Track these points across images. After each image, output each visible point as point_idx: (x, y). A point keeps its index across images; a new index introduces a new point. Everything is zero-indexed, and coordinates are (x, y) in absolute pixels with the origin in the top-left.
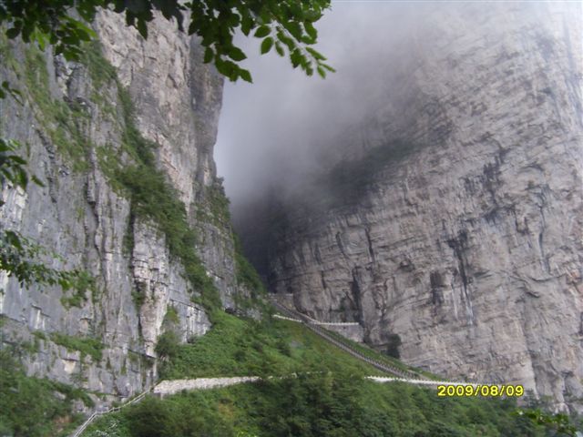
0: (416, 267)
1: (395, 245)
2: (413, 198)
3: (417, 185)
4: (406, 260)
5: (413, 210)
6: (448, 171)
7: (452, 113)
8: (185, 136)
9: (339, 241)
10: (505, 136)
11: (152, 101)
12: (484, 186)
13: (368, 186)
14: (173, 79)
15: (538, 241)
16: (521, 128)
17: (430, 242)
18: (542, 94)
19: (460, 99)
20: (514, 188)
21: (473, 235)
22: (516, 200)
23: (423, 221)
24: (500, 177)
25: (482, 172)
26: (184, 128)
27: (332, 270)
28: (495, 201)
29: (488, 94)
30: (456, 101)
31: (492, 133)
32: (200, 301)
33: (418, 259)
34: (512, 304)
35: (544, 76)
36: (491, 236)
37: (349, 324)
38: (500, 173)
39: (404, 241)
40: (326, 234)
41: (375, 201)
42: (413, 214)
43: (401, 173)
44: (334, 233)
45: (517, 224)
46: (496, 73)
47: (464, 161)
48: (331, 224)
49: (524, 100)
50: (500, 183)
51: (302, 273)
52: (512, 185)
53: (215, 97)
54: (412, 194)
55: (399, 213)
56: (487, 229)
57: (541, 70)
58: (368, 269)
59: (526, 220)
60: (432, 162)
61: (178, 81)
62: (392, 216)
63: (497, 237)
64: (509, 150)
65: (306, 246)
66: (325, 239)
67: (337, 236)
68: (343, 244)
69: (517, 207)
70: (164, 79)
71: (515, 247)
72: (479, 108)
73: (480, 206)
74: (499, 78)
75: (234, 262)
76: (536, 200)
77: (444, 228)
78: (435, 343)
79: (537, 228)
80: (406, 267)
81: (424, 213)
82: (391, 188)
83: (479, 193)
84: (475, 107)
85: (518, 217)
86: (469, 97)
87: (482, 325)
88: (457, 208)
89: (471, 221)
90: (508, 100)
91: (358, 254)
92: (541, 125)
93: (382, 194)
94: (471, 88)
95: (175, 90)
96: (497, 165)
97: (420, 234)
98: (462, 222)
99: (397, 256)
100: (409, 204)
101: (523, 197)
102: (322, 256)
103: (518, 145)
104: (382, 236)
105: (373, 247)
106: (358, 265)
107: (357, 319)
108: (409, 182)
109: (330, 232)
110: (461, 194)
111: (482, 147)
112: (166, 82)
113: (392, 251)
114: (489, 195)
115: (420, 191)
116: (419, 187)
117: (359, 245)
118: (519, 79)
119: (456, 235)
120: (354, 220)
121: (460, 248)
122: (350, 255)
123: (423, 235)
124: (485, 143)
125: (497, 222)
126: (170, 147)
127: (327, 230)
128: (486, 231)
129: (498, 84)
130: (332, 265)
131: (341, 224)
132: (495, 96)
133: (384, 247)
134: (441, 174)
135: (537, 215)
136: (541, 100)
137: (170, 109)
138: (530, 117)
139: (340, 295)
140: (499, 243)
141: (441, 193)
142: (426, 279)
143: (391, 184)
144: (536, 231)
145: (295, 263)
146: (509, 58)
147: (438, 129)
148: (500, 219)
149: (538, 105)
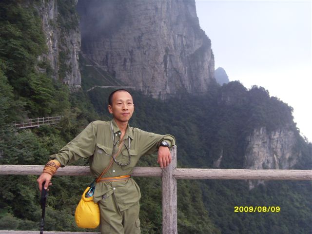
0: (121, 55)
1: (117, 49)
2: (122, 38)
3: (123, 35)
4: (119, 53)
5: (122, 41)
6: (131, 34)
9: (103, 44)
10: (144, 30)
12: (138, 41)
15: (147, 57)
16: (147, 29)
17: (125, 50)
21: (134, 51)
22: (144, 46)
25: (138, 37)
27: (101, 51)
28: (140, 45)
31: (141, 28)
34: (140, 69)
36: (138, 53)
38: (142, 38)
39: (119, 48)
41: (113, 37)
43: (120, 31)
47: (134, 33)
48: (102, 39)
50: (141, 41)
52: (144, 42)
56: (138, 51)
58: (110, 53)
60: (127, 30)
62: (117, 41)
64: (144, 34)
67: (103, 42)
69: (144, 48)
71: (143, 57)
73: (136, 45)
76: (148, 47)
77: (128, 48)
78: (123, 75)
80: (119, 55)
81: (124, 43)
85: (144, 50)
87: (134, 73)
88: (132, 44)
89: (134, 48)
91: (108, 48)
92: (151, 30)
93: (115, 35)
96: (141, 36)
98: (132, 48)
99: (117, 52)
103: (146, 33)
104: (114, 46)
105: (112, 48)
106: (108, 51)
107: (107, 65)
110: (133, 41)
114: (139, 43)
115: (124, 37)
117: (108, 46)
119: (131, 50)
120: (108, 40)
121: (131, 54)
122: (106, 48)
123: (123, 48)
124: (139, 30)
125: (140, 50)
130: (101, 49)
131: (104, 40)
133: (114, 48)
134: (129, 34)
135: (148, 51)
136: (152, 24)
138: (149, 27)
140: (139, 55)
141: (128, 39)
142: (123, 59)
143: (117, 33)
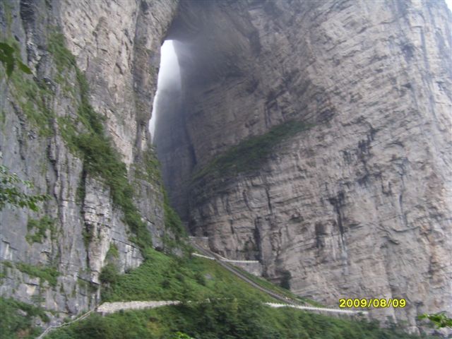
0: (304, 218)
1: (289, 201)
2: (303, 165)
3: (306, 155)
4: (297, 213)
5: (303, 175)
6: (331, 145)
7: (335, 100)
8: (127, 111)
9: (245, 197)
10: (375, 119)
11: (103, 83)
12: (358, 157)
13: (269, 156)
14: (119, 67)
15: (398, 201)
16: (387, 113)
17: (316, 200)
18: (404, 88)
19: (341, 90)
20: (381, 160)
21: (349, 195)
22: (383, 169)
23: (311, 183)
24: (371, 151)
25: (357, 146)
26: (127, 106)
27: (239, 219)
28: (366, 170)
29: (363, 86)
30: (338, 91)
31: (365, 116)
32: (136, 240)
33: (306, 212)
34: (377, 249)
35: (405, 74)
36: (362, 196)
37: (251, 262)
38: (371, 147)
39: (296, 198)
40: (235, 191)
41: (274, 167)
42: (303, 177)
43: (294, 146)
44: (242, 191)
45: (383, 187)
46: (369, 70)
47: (344, 138)
48: (239, 184)
49: (390, 92)
50: (371, 155)
51: (215, 221)
52: (380, 157)
53: (152, 82)
54: (302, 162)
55: (292, 177)
56: (360, 191)
57: (404, 69)
58: (267, 220)
59: (390, 184)
60: (319, 138)
61: (123, 68)
62: (286, 178)
63: (367, 197)
64: (378, 130)
65: (219, 200)
66: (234, 195)
67: (244, 193)
68: (248, 199)
69: (383, 174)
70: (113, 66)
71: (381, 205)
72: (356, 97)
73: (355, 172)
74: (372, 74)
75: (163, 211)
76: (398, 169)
77: (327, 189)
78: (317, 278)
79: (398, 191)
80: (296, 219)
81: (311, 177)
82: (286, 157)
83: (354, 163)
84: (353, 97)
85: (384, 182)
86: (349, 88)
87: (354, 265)
88: (337, 174)
89: (348, 184)
90: (379, 92)
91: (260, 208)
92: (403, 112)
93: (279, 161)
94: (350, 82)
95: (121, 76)
96: (369, 142)
97: (308, 193)
98: (341, 184)
99: (289, 210)
100: (300, 170)
101: (388, 167)
102: (231, 208)
103: (385, 127)
104: (278, 194)
105: (271, 202)
106: (259, 215)
107: (258, 258)
108: (301, 153)
109: (238, 190)
110: (341, 163)
111: (357, 127)
112: (114, 69)
113: (286, 206)
114: (362, 164)
115: (309, 160)
116: (308, 157)
117: (261, 201)
118: (387, 76)
119: (336, 194)
120: (257, 181)
121: (339, 205)
122: (253, 208)
123: (311, 194)
124: (360, 124)
125: (368, 185)
126: (115, 120)
127: (236, 188)
128: (359, 192)
129: (371, 79)
130: (239, 215)
131: (247, 184)
132: (369, 89)
133: (280, 203)
134: (325, 147)
135: (399, 181)
136: (403, 92)
137: (116, 90)
138: (394, 105)
139: (244, 239)
140: (369, 202)
141: (325, 162)
142: (312, 229)
143: (286, 154)
144: (397, 193)
145: (210, 213)
146: (380, 59)
147: (324, 113)
148: (370, 183)
149: (401, 96)
